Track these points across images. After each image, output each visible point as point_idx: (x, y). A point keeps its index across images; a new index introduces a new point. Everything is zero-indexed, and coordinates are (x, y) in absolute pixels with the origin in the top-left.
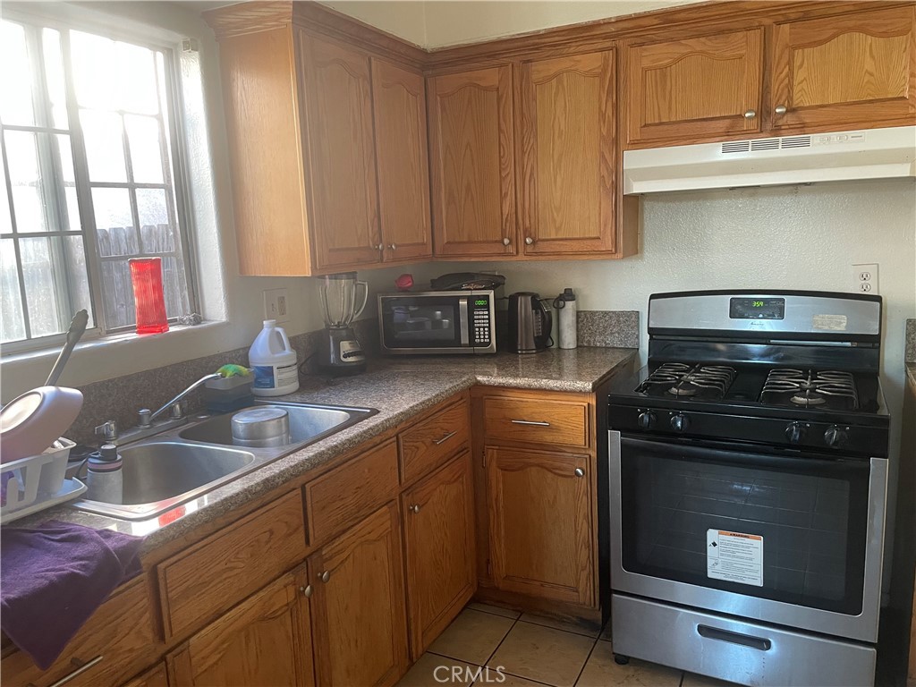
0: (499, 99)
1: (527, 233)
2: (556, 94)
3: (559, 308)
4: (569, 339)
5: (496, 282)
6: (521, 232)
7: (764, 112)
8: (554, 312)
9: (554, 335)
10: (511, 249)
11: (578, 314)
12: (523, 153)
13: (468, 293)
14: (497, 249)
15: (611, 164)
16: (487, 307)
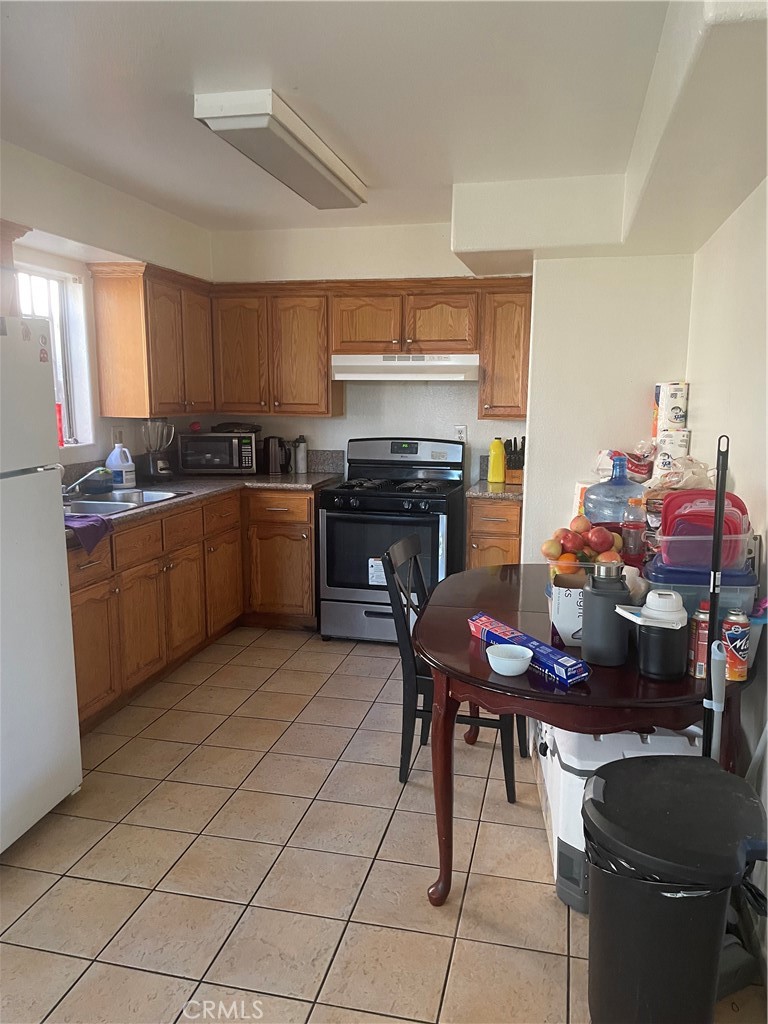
0: (259, 317)
1: (275, 399)
2: (293, 318)
3: (296, 447)
4: (302, 467)
5: (256, 430)
6: (272, 397)
7: (402, 341)
8: (292, 449)
9: (292, 463)
10: (266, 408)
11: (308, 452)
12: (273, 351)
13: (238, 435)
14: (258, 408)
15: (324, 361)
16: (251, 444)
